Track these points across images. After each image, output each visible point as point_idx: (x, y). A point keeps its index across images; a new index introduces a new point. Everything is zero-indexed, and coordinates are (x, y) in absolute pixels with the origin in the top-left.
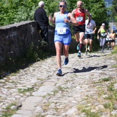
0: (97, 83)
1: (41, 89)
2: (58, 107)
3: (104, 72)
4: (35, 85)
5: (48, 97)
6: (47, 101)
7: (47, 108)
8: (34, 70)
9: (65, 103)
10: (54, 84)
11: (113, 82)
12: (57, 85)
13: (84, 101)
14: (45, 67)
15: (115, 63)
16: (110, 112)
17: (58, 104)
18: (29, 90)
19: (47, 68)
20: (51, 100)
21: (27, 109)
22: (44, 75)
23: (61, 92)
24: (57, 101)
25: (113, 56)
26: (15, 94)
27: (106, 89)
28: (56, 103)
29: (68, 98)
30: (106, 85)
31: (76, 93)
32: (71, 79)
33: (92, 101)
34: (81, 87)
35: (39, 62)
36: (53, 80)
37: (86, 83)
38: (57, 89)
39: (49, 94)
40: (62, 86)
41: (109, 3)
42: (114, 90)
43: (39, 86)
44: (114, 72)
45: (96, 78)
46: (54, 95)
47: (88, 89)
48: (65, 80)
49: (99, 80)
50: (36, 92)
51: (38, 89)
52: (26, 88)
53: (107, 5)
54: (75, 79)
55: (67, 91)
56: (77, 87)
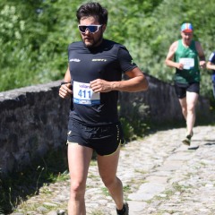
1: (143, 188)
4: (132, 182)
5: (157, 202)
6: (154, 210)
8: (127, 156)
9: (187, 213)
10: (165, 179)
12: (171, 182)
14: (147, 150)
20: (162, 207)
22: (147, 165)
23: (179, 193)
24: (174, 209)
26: (98, 196)
28: (172, 213)
29: (192, 203)
31: (207, 194)
35: (135, 142)
36: (162, 173)
39: (159, 198)
40: (180, 183)
43: (140, 183)
46: (167, 198)
48: (186, 173)
50: (134, 194)
51: (137, 189)
54: (202, 172)
55: (190, 192)
56: (207, 185)
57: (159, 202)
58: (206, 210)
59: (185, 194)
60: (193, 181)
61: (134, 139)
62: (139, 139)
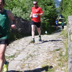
0: (52, 52)
1: (19, 56)
2: (30, 66)
3: (56, 45)
4: (16, 54)
5: (23, 61)
6: (23, 63)
7: (23, 67)
8: (14, 45)
9: (34, 64)
10: (26, 53)
11: (62, 51)
12: (29, 54)
13: (46, 62)
14: (21, 43)
15: (63, 40)
16: (61, 68)
17: (30, 64)
18: (12, 57)
19: (22, 44)
20: (25, 62)
21: (11, 67)
22: (21, 48)
23: (31, 57)
24: (29, 63)
25: (61, 36)
27: (58, 55)
28: (29, 64)
29: (35, 61)
30: (58, 53)
31: (40, 58)
32: (37, 50)
33: (50, 62)
34: (43, 55)
35: (17, 41)
36: (26, 51)
37: (46, 52)
38: (29, 56)
39: (24, 59)
40: (32, 54)
41: (57, 5)
42: (63, 55)
43: (18, 54)
44: (62, 46)
45: (52, 49)
46: (27, 59)
47: (47, 56)
48: (33, 51)
49: (54, 50)
50: (16, 58)
51: (17, 56)
52: (10, 56)
53: (56, 6)
54: (39, 50)
55: (35, 57)
56: (40, 55)
57: (24, 60)
58: (40, 63)
59: (33, 58)
60: (36, 53)
61: (16, 40)
62: (18, 40)
